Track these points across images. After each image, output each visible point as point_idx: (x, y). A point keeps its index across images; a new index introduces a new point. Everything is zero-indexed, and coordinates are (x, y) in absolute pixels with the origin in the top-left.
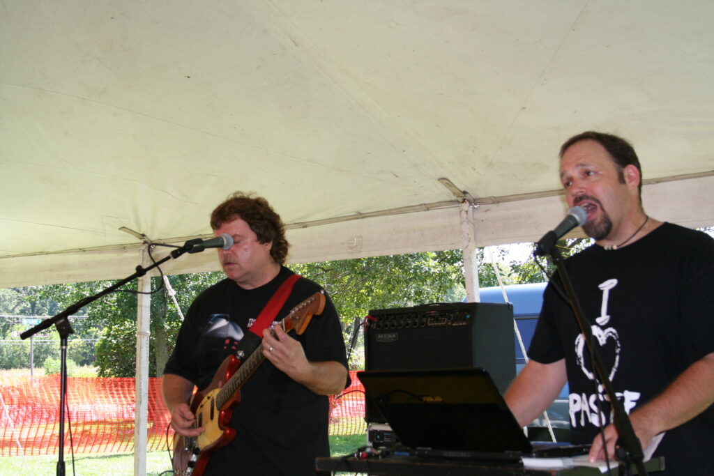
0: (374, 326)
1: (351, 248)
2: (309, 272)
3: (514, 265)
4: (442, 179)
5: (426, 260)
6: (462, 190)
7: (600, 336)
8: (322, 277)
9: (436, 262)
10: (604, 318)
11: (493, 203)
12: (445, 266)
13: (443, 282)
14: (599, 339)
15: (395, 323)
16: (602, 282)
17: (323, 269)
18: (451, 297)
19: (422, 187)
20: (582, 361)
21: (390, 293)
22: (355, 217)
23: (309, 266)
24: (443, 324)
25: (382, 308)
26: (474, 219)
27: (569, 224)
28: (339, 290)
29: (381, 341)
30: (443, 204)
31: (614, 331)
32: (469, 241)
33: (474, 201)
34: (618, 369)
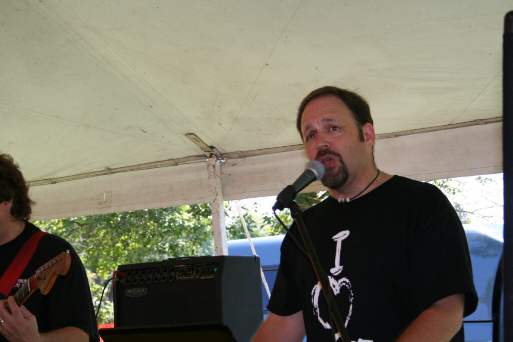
0: (123, 281)
1: (100, 204)
2: (64, 227)
3: (266, 217)
4: (189, 134)
5: (180, 214)
6: (210, 145)
7: (334, 286)
8: (78, 232)
9: (190, 215)
10: (337, 269)
11: (240, 157)
12: (199, 219)
13: (198, 234)
14: (334, 289)
15: (144, 278)
16: (335, 234)
17: (78, 223)
18: (208, 249)
19: (170, 142)
20: (318, 311)
21: (145, 246)
22: (103, 172)
23: (64, 221)
24: (192, 277)
25: (138, 262)
26: (222, 173)
27: (307, 178)
28: (95, 245)
29: (130, 296)
30: (190, 159)
31: (347, 281)
32: (217, 195)
33: (222, 156)
34: (351, 317)
